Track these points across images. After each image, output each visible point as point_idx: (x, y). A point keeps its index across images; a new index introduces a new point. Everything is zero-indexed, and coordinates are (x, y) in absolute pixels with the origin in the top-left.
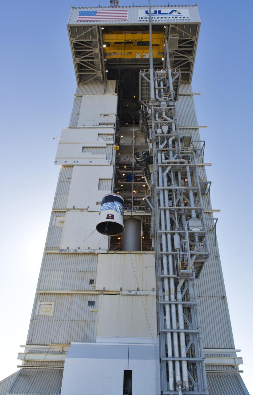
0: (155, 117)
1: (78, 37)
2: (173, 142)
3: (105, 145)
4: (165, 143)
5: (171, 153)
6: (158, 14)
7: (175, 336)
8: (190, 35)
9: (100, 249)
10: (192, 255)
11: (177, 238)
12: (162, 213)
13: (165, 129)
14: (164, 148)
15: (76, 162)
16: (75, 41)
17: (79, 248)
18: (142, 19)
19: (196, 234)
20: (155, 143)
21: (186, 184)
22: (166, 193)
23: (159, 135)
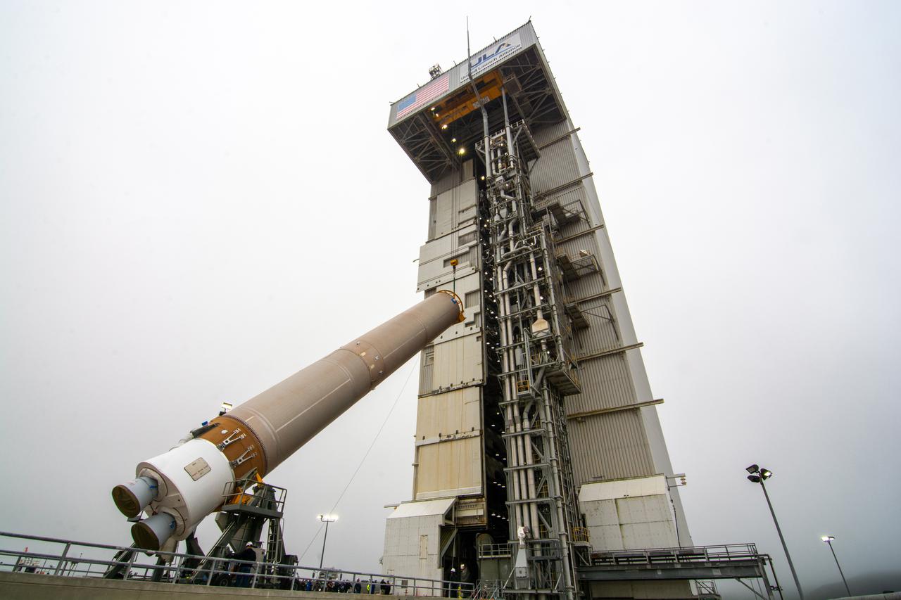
1: (405, 135)
2: (515, 226)
3: (467, 249)
4: (503, 232)
5: (512, 242)
6: (482, 61)
7: (523, 473)
8: (530, 65)
9: (474, 380)
11: (518, 352)
13: (504, 212)
14: (504, 238)
15: (438, 281)
16: (404, 141)
17: (452, 385)
18: (464, 79)
19: (543, 341)
22: (507, 297)
23: (496, 224)
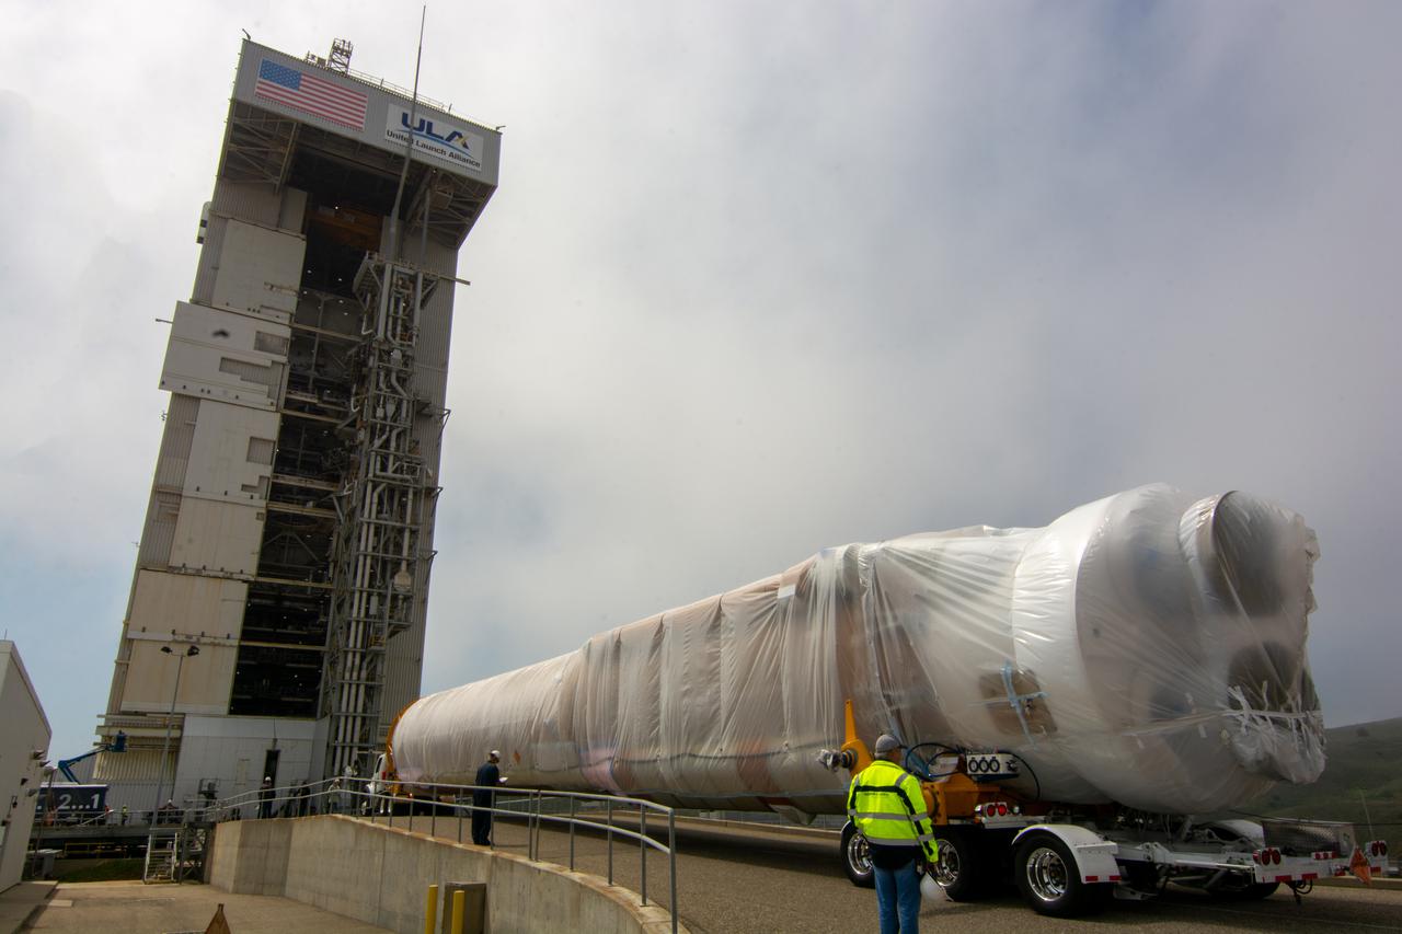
0: (378, 374)
2: (399, 435)
4: (384, 437)
5: (391, 459)
6: (424, 133)
7: (350, 720)
10: (390, 624)
11: (374, 600)
12: (361, 558)
13: (391, 409)
14: (382, 447)
15: (206, 390)
18: (391, 139)
19: (401, 597)
20: (369, 430)
21: (402, 518)
22: (372, 527)
23: (378, 421)
